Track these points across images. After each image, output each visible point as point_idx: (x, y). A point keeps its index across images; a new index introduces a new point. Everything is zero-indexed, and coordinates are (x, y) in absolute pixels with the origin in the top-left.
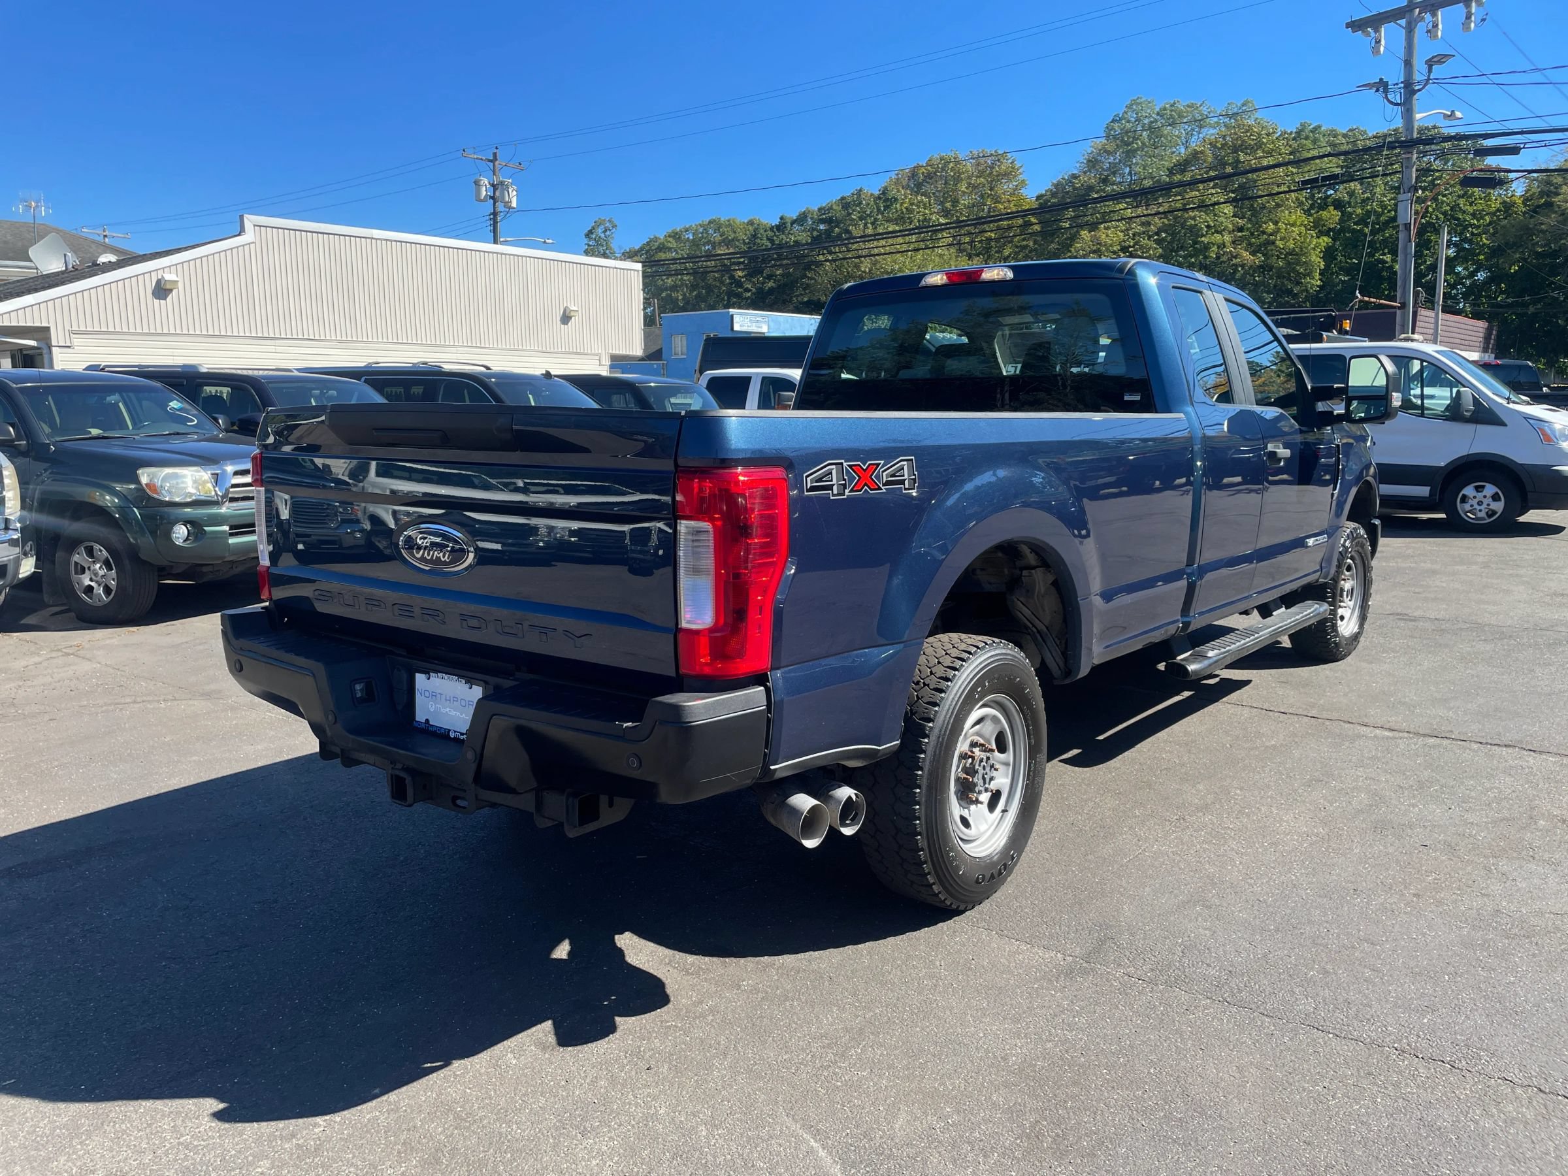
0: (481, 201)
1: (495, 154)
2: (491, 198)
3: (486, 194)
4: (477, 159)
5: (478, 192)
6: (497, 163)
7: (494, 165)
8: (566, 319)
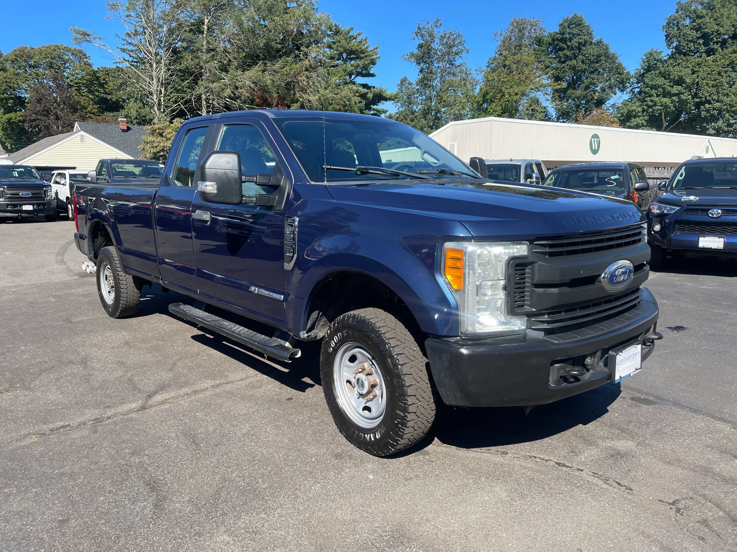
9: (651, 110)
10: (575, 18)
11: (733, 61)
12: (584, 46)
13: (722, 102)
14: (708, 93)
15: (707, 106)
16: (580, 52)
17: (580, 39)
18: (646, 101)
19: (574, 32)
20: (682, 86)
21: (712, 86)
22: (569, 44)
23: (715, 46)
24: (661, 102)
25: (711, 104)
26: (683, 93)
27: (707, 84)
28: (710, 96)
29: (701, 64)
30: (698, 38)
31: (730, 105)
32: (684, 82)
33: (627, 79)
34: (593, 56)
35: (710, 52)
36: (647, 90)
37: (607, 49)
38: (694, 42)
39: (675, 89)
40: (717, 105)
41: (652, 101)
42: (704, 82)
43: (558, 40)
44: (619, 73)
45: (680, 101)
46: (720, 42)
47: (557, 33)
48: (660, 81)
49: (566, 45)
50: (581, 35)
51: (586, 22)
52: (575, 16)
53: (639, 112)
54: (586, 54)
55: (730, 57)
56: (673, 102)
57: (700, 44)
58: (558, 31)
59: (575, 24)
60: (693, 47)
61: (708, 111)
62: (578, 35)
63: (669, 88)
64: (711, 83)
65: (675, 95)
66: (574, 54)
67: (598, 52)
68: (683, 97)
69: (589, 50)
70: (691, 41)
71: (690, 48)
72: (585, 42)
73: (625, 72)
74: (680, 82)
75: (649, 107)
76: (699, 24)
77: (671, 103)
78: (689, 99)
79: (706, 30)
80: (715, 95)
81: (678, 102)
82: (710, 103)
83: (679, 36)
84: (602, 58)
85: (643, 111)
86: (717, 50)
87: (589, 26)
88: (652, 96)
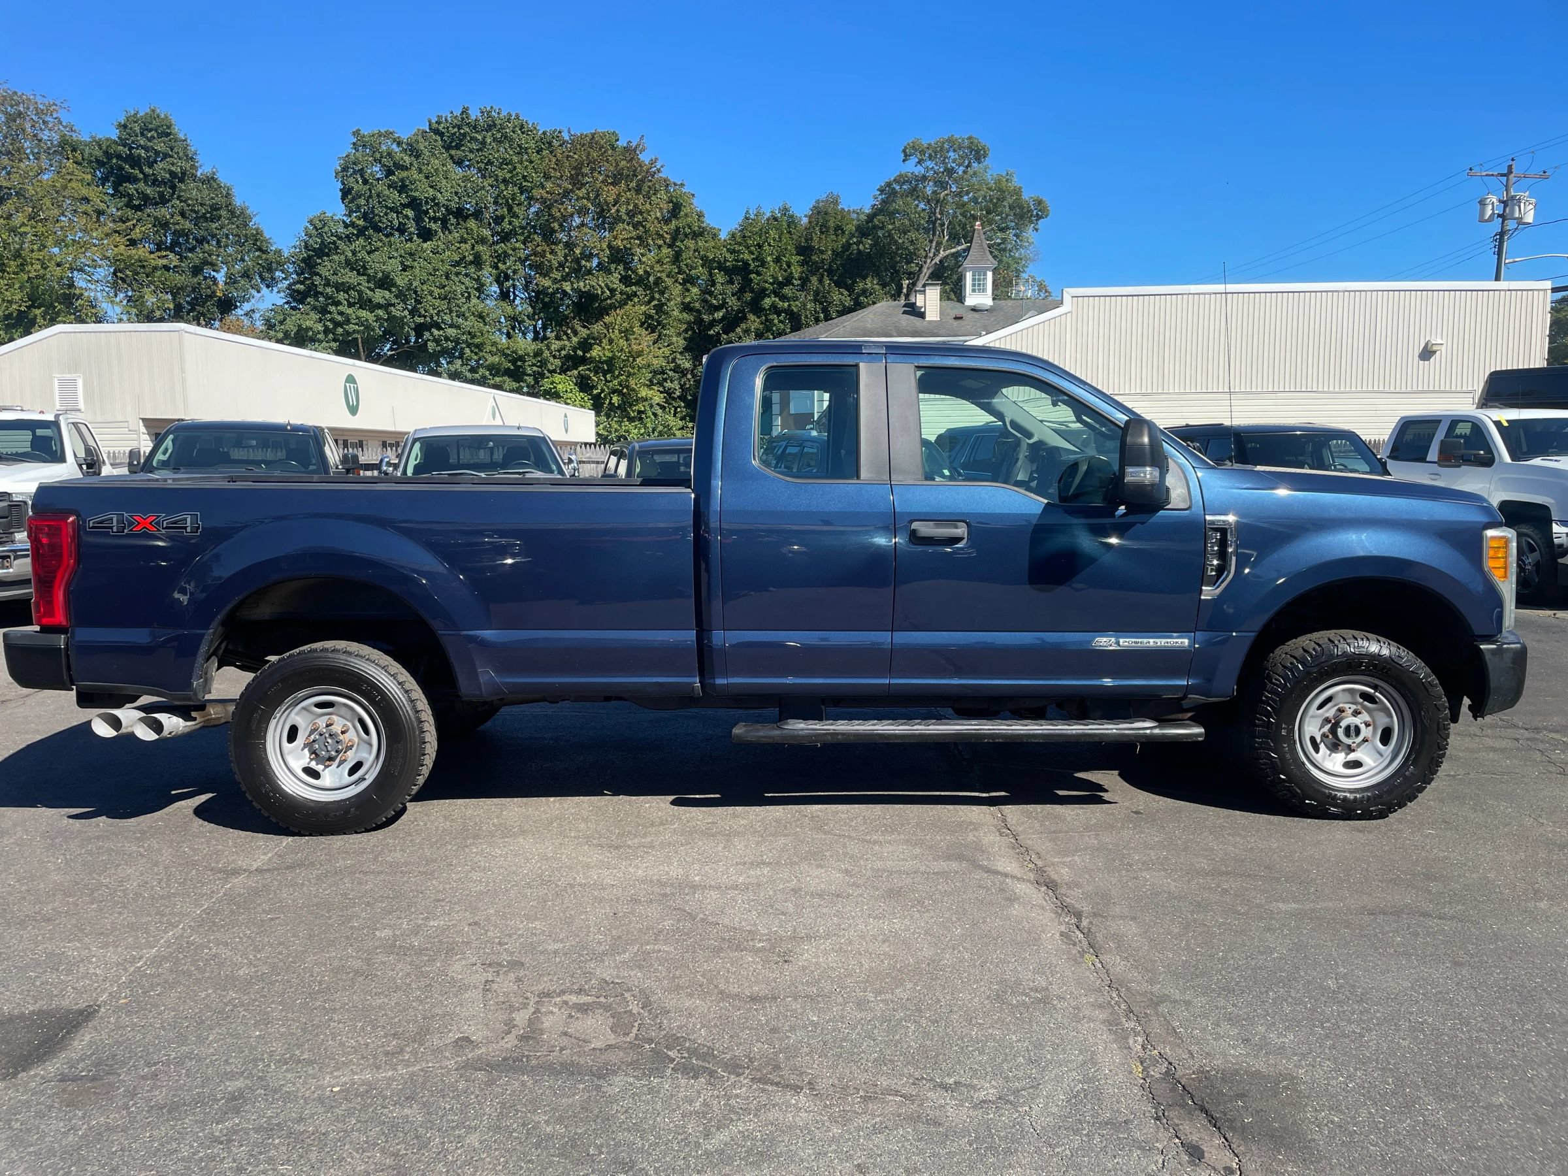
0: (1486, 221)
1: (1510, 167)
2: (1499, 216)
3: (1493, 214)
4: (1487, 175)
5: (1482, 212)
6: (1511, 176)
7: (1508, 180)
8: (1427, 353)
9: (340, 330)
10: (155, 119)
11: (465, 257)
12: (181, 181)
13: (458, 327)
14: (434, 309)
15: (436, 332)
16: (174, 193)
17: (173, 164)
18: (330, 313)
19: (158, 148)
20: (390, 291)
21: (440, 298)
22: (147, 170)
23: (433, 226)
24: (358, 318)
25: (443, 329)
26: (393, 305)
27: (431, 293)
28: (438, 314)
29: (414, 254)
30: (404, 206)
31: (470, 333)
32: (394, 285)
33: (278, 263)
34: (202, 205)
35: (426, 235)
36: (329, 290)
37: (228, 195)
38: (397, 213)
39: (380, 296)
40: (452, 332)
41: (341, 313)
42: (425, 287)
43: (119, 157)
44: (260, 249)
45: (391, 318)
46: (439, 219)
47: (115, 142)
48: (351, 277)
49: (142, 172)
50: (171, 157)
51: (181, 130)
52: (153, 115)
53: (319, 333)
54: (189, 199)
55: (459, 248)
56: (378, 319)
57: (407, 217)
58: (115, 137)
59: (156, 130)
60: (396, 221)
61: (437, 341)
62: (166, 156)
63: (368, 292)
64: (437, 291)
65: (379, 306)
66: (161, 195)
67: (213, 198)
68: (396, 312)
69: (191, 190)
70: (392, 209)
71: (391, 222)
72: (184, 173)
73: (273, 248)
74: (385, 282)
75: (337, 324)
76: (402, 180)
77: (376, 321)
78: (406, 317)
79: (417, 194)
80: (445, 314)
81: (386, 320)
82: (439, 328)
83: (370, 196)
84: (223, 213)
85: (326, 331)
86: (436, 231)
87: (185, 140)
88: (338, 303)
